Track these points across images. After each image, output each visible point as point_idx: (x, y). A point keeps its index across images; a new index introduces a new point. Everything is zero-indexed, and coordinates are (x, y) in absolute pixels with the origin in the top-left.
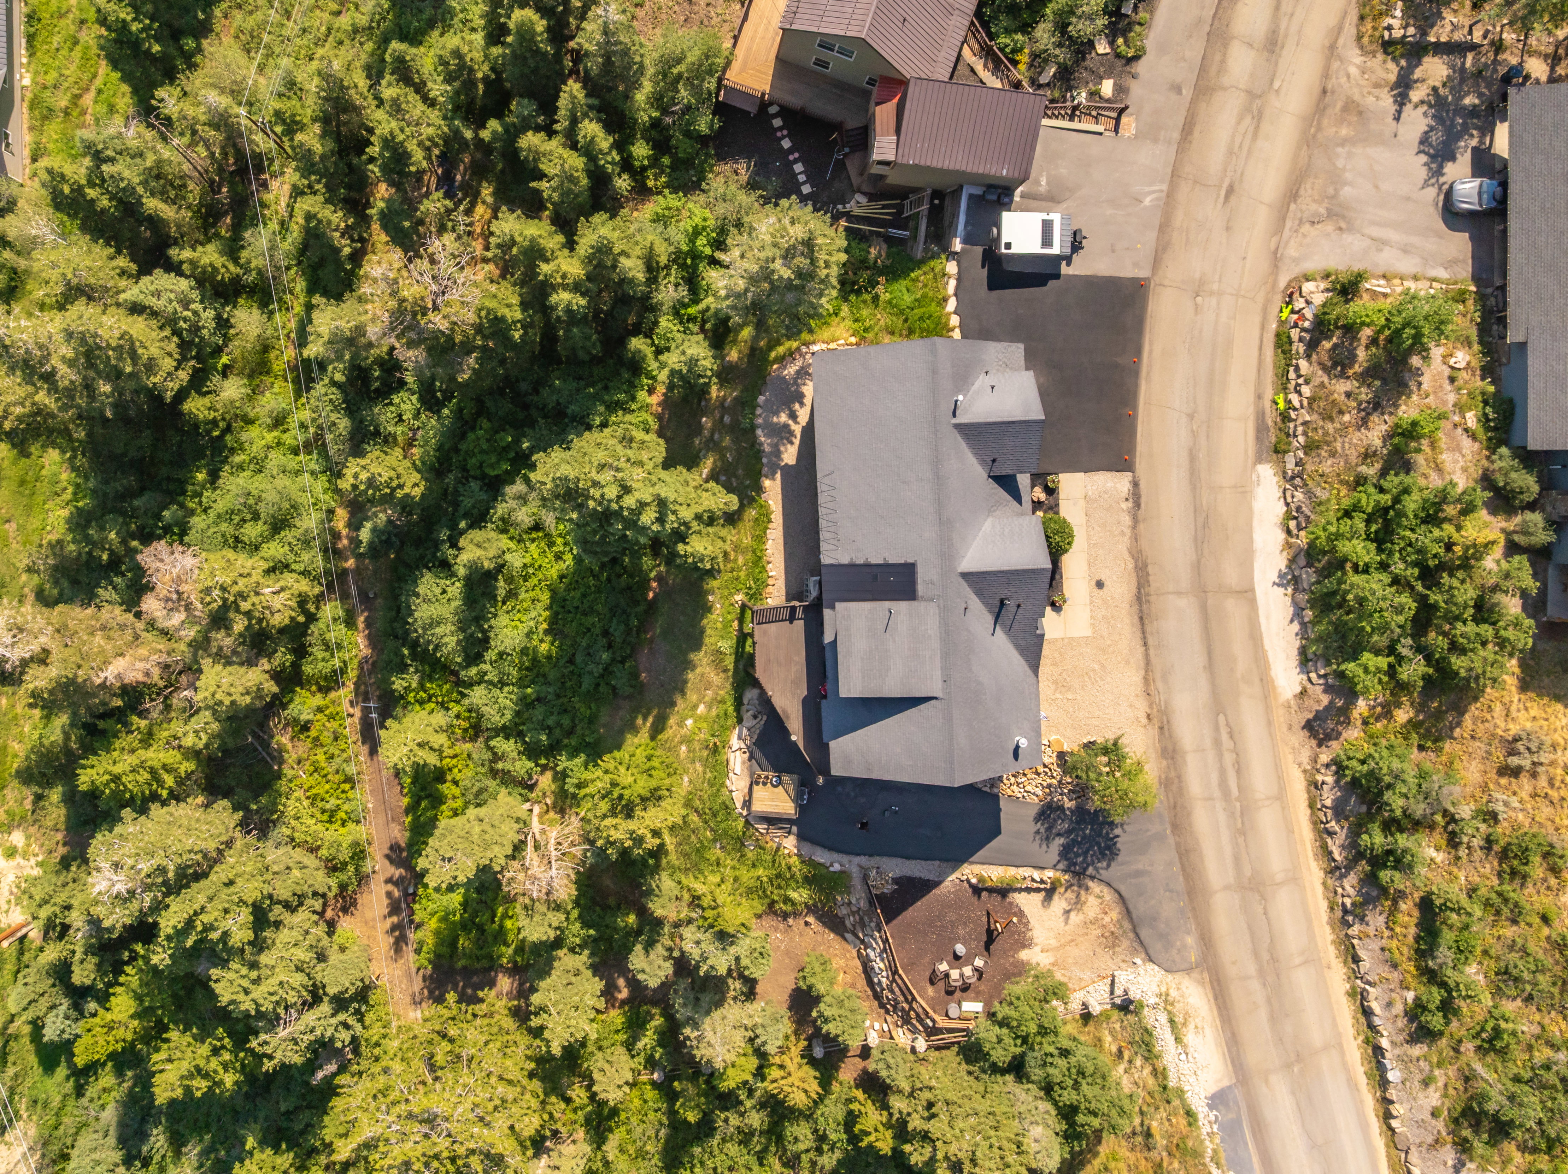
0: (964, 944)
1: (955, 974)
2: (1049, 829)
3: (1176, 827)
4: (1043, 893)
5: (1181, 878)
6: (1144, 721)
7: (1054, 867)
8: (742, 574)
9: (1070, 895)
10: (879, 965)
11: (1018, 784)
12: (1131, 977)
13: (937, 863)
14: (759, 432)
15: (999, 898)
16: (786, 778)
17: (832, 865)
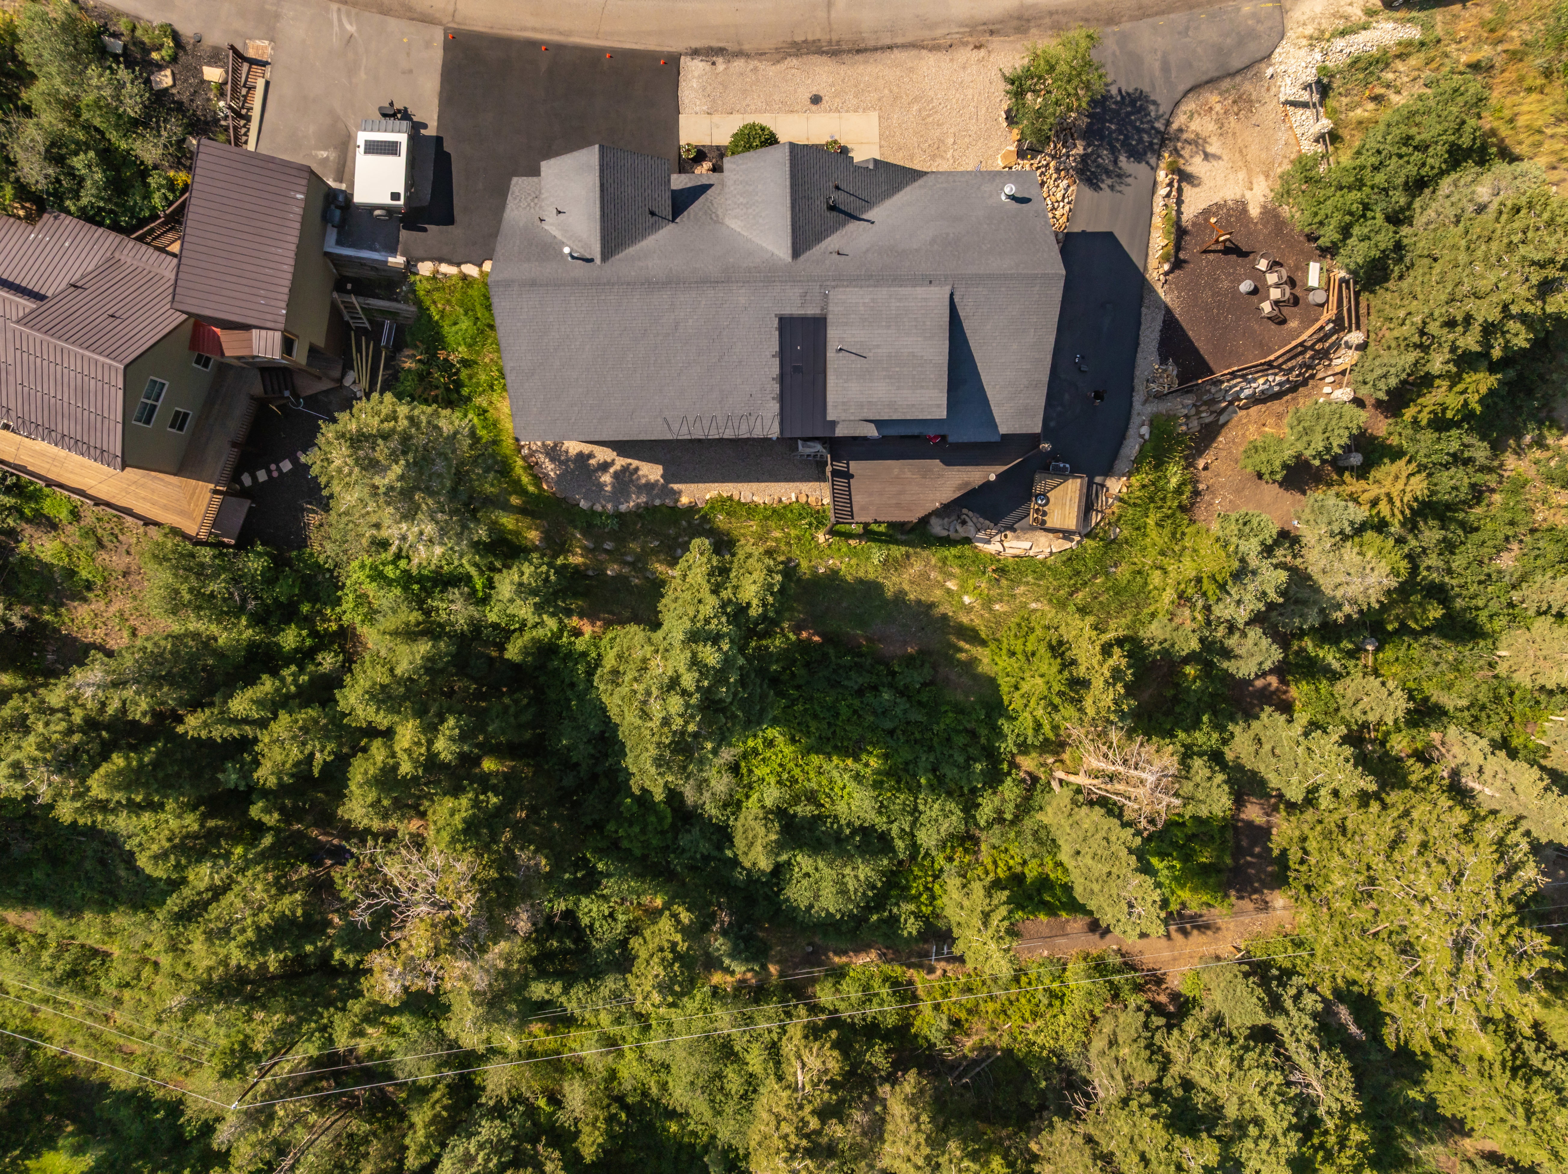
0: (1240, 282)
1: (1275, 294)
2: (1108, 173)
3: (1111, 20)
4: (1184, 184)
5: (1172, 16)
6: (983, 52)
7: (1154, 169)
8: (793, 533)
9: (1186, 153)
10: (1260, 384)
11: (1054, 209)
12: (1288, 81)
13: (1144, 310)
14: (623, 508)
15: (1187, 238)
16: (1038, 488)
17: (1142, 436)
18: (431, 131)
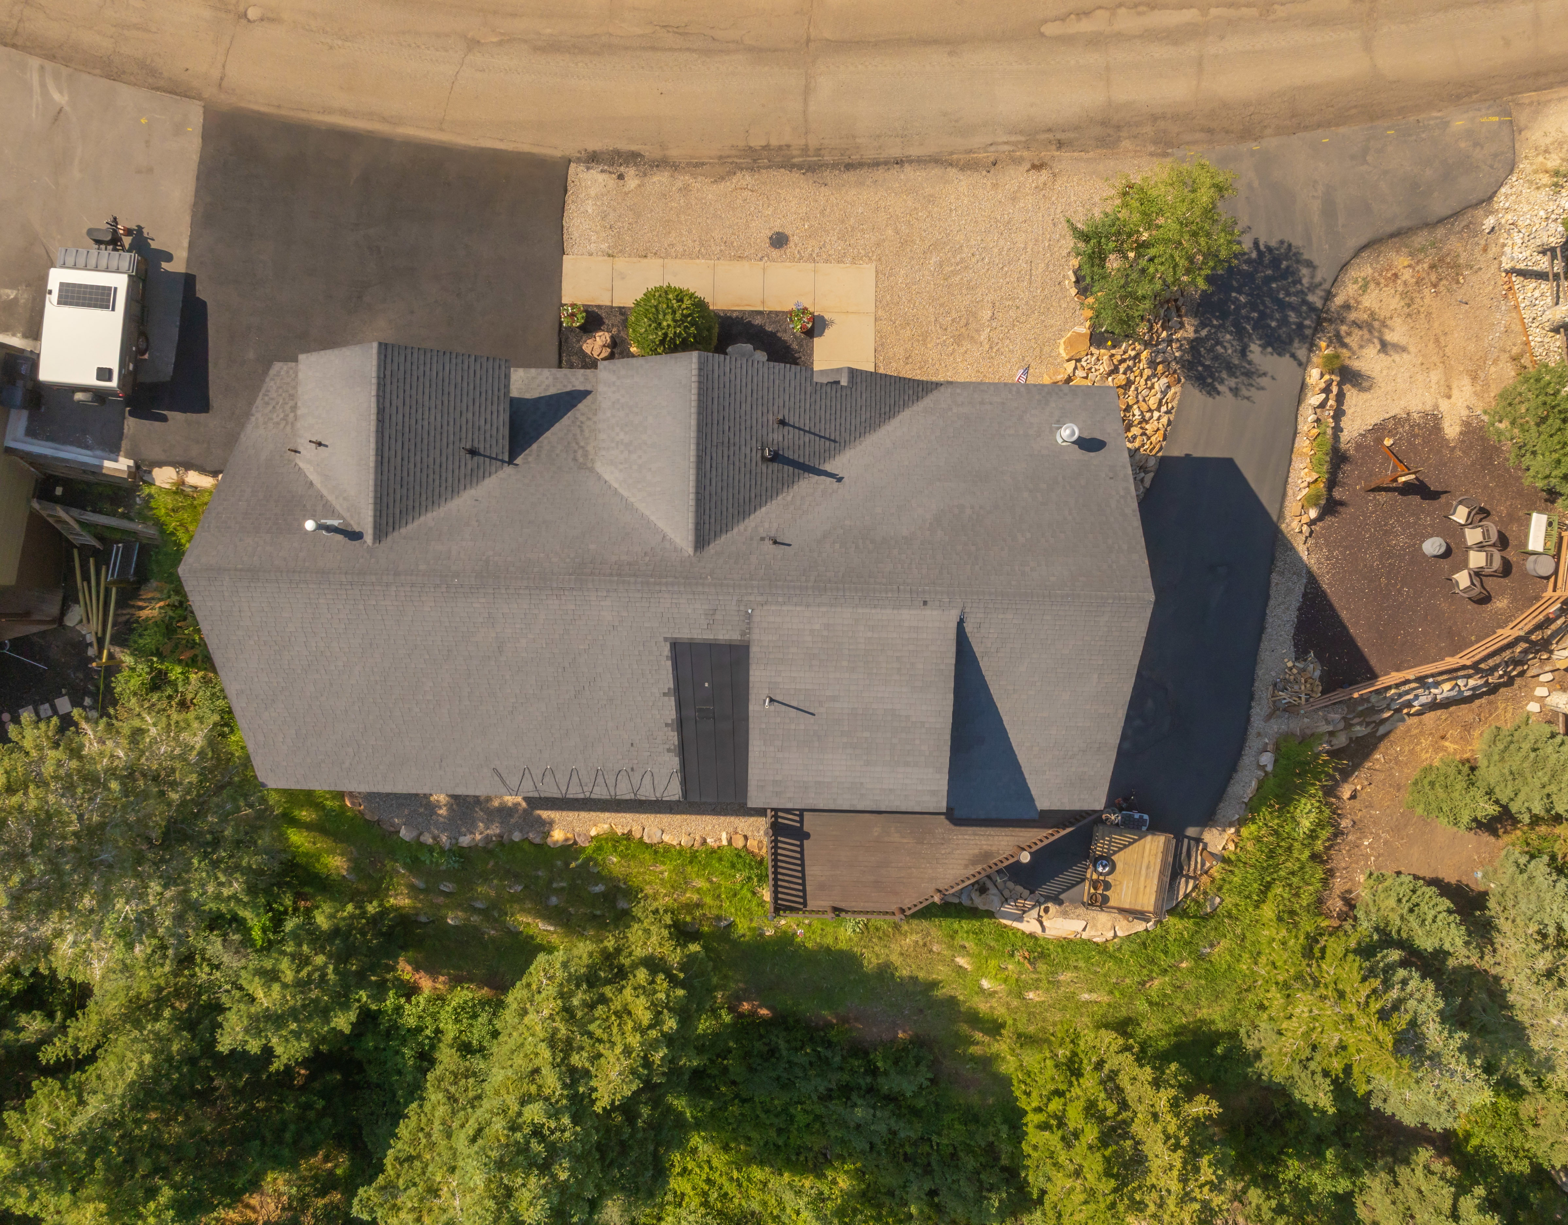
0: (1425, 537)
1: (1477, 560)
2: (1231, 369)
3: (1247, 133)
4: (1347, 387)
5: (1342, 130)
6: (1044, 175)
7: (1303, 365)
9: (1353, 341)
10: (1445, 690)
11: (1144, 420)
12: (1518, 238)
13: (1275, 578)
14: (465, 841)
15: (1347, 467)
16: (1099, 847)
17: (1263, 768)
18: (177, 265)
